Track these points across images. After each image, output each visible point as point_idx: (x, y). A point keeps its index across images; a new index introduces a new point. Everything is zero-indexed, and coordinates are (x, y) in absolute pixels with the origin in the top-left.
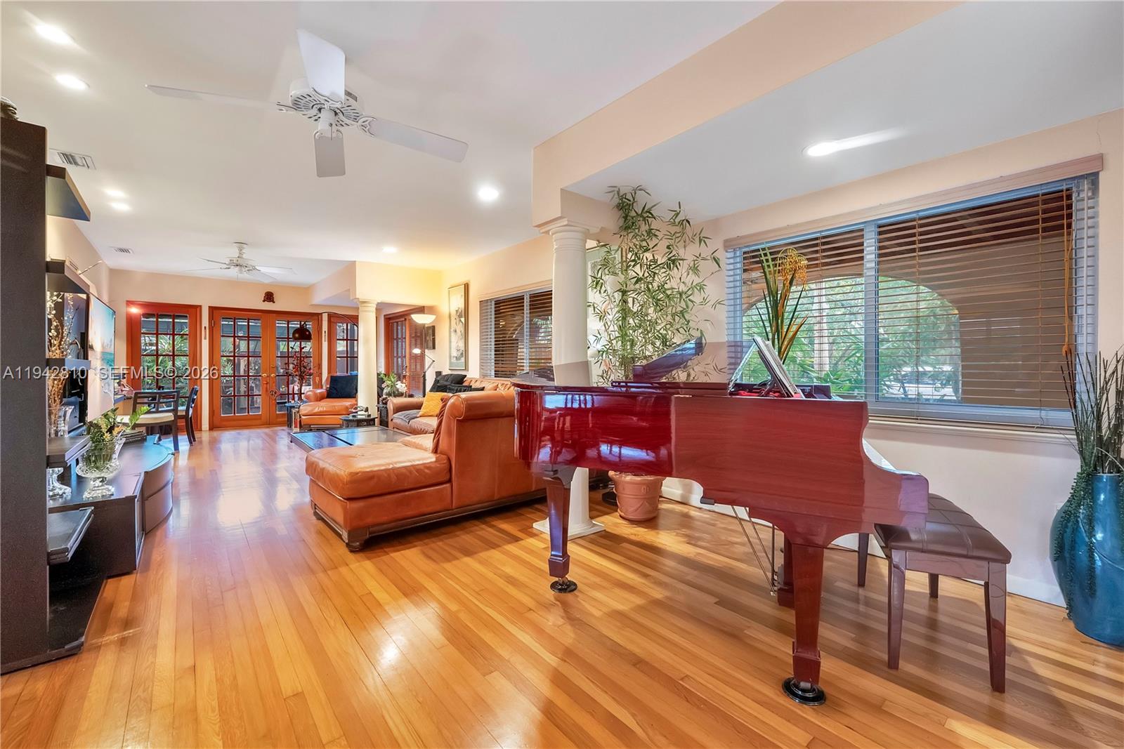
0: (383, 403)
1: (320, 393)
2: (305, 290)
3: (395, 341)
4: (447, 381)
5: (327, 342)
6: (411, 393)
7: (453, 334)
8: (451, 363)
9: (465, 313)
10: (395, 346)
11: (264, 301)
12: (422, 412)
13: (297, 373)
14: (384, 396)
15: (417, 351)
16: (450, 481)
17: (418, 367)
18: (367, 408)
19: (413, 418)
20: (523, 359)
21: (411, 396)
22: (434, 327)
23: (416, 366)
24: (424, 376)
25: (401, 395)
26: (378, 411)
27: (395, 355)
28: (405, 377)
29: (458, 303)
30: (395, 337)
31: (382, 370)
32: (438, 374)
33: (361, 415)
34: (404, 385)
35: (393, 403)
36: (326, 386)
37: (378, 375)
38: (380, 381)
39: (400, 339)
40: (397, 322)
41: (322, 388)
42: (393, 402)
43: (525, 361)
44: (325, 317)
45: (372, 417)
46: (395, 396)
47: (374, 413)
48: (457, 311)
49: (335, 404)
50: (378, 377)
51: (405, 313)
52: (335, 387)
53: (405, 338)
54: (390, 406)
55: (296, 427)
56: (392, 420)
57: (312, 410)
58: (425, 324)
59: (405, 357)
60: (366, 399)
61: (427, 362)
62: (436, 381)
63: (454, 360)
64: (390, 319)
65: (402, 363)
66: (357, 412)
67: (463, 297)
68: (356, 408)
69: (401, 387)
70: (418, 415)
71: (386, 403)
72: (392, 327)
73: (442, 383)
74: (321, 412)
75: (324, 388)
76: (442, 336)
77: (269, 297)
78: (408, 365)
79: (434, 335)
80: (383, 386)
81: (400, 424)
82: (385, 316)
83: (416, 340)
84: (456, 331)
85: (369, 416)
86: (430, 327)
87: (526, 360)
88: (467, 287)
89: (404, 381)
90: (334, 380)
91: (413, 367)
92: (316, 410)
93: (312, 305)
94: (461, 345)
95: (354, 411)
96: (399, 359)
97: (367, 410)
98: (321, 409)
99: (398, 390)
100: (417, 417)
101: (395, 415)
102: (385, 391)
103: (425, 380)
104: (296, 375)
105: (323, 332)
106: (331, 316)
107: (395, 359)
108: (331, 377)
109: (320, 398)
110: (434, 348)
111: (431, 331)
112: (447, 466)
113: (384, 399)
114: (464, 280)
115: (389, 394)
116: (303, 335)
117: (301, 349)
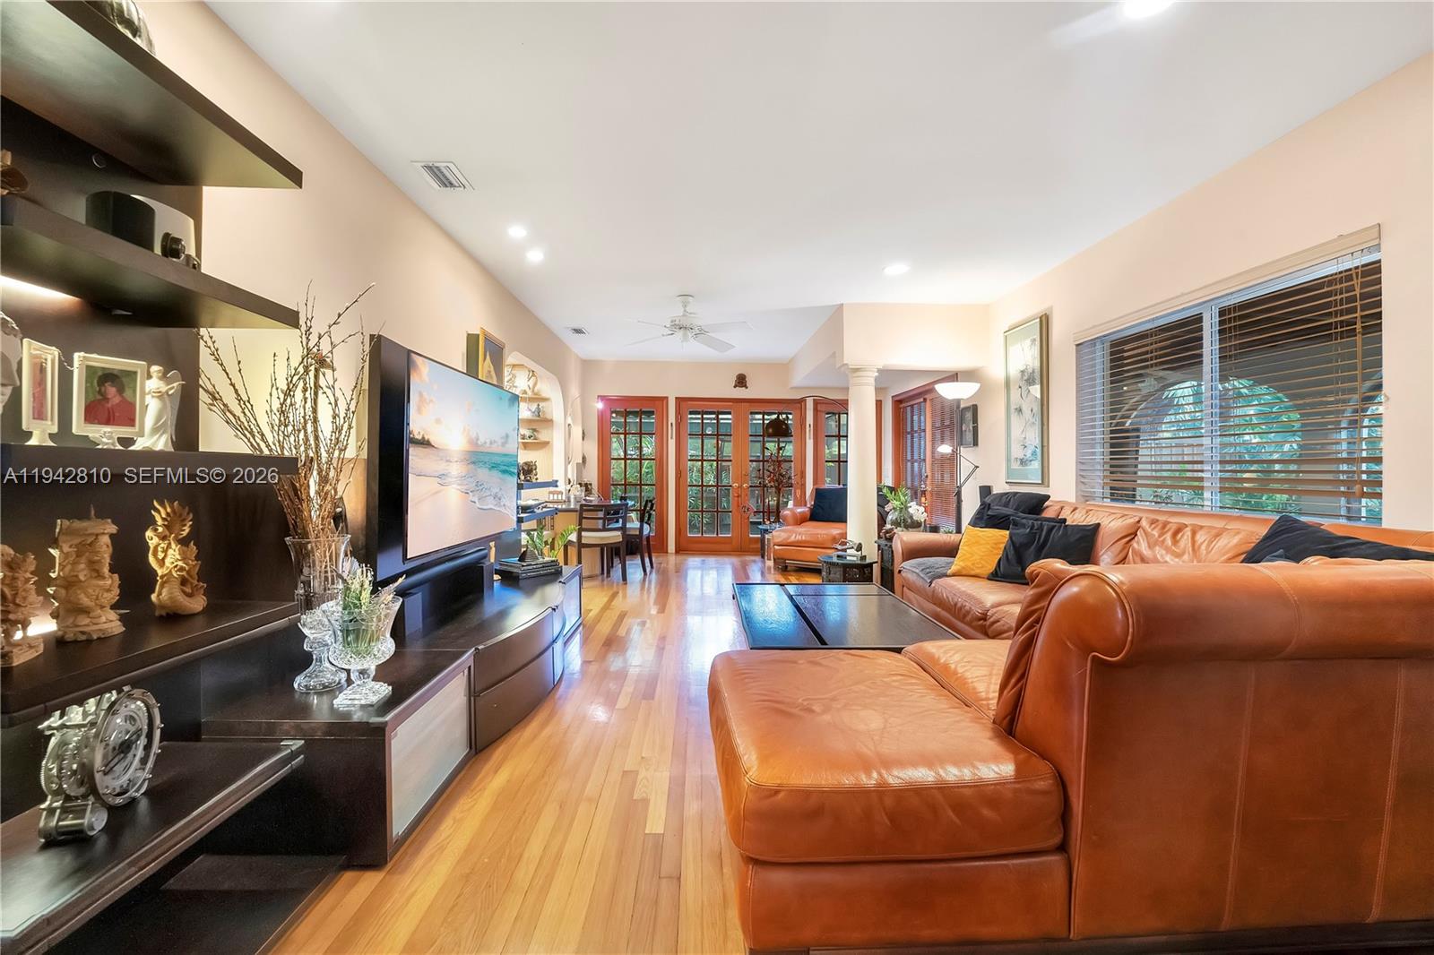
0: (886, 539)
1: (800, 513)
2: (782, 368)
3: (909, 436)
4: (1006, 505)
5: (812, 440)
6: (934, 524)
7: (1014, 417)
8: (1009, 472)
9: (1043, 375)
10: (909, 444)
11: (735, 387)
12: (957, 564)
13: (772, 484)
14: (888, 526)
15: (945, 449)
16: (1063, 848)
17: (947, 476)
18: (860, 544)
19: (940, 577)
20: (1201, 462)
21: (935, 529)
22: (975, 408)
23: (942, 476)
24: (959, 494)
25: (915, 525)
26: (879, 550)
27: (909, 458)
28: (924, 493)
29: (1025, 356)
30: (909, 430)
31: (888, 480)
32: (985, 491)
33: (852, 556)
34: (922, 509)
35: (902, 541)
36: (810, 503)
37: (879, 490)
38: (882, 501)
39: (916, 432)
40: (912, 406)
41: (805, 505)
42: (904, 538)
43: (1207, 467)
44: (810, 404)
45: (868, 561)
46: (907, 527)
47: (872, 554)
48: (1023, 372)
49: (819, 531)
50: (878, 495)
51: (927, 388)
52: (821, 505)
53: (924, 431)
54: (897, 546)
55: (769, 559)
56: (900, 572)
57: (788, 538)
58: (958, 401)
59: (924, 460)
60: (859, 530)
61: (965, 468)
62: (985, 506)
63: (1015, 466)
64: (900, 401)
65: (920, 471)
66: (845, 550)
67: (1038, 343)
68: (844, 544)
69: (917, 511)
70: (949, 572)
71: (890, 539)
72: (905, 412)
73: (998, 509)
74: (798, 542)
75: (808, 506)
76: (992, 420)
77: (741, 381)
78: (929, 474)
79: (975, 420)
80: (887, 508)
81: (914, 583)
82: (893, 397)
83: (943, 433)
84: (1020, 410)
85: (863, 558)
86: (969, 408)
87: (1211, 463)
88: (1045, 322)
89: (923, 499)
90: (820, 494)
91: (938, 476)
92: (792, 539)
93: (792, 388)
94: (1033, 437)
95: (839, 547)
96: (916, 464)
97: (859, 548)
98: (798, 538)
99: (911, 517)
100: (947, 576)
101: (907, 564)
102: (890, 517)
103: (959, 501)
104: (772, 486)
105: (808, 426)
106: (816, 403)
107: (909, 464)
108: (816, 489)
109: (801, 521)
110: (976, 443)
111: (969, 415)
112: (1054, 802)
113: (887, 532)
114: (1037, 309)
115: (896, 523)
116: (779, 430)
117: (780, 449)
